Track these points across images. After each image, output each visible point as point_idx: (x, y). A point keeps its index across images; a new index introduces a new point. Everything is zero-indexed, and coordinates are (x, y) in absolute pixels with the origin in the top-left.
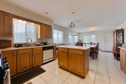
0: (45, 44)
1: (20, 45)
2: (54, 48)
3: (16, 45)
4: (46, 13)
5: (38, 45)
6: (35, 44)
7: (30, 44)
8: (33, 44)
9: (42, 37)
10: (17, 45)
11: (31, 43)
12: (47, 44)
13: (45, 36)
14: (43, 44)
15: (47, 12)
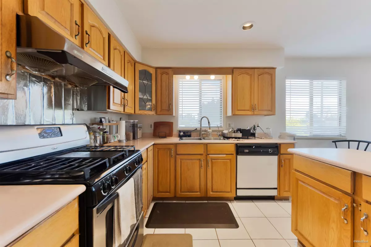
0: (247, 133)
1: (186, 134)
2: (282, 151)
3: (180, 131)
4: (244, 28)
5: (225, 137)
6: (219, 133)
7: (205, 131)
8: (213, 131)
9: (237, 113)
10: (182, 134)
11: (209, 130)
12: (253, 135)
13: (247, 107)
14: (240, 135)
15: (248, 25)
